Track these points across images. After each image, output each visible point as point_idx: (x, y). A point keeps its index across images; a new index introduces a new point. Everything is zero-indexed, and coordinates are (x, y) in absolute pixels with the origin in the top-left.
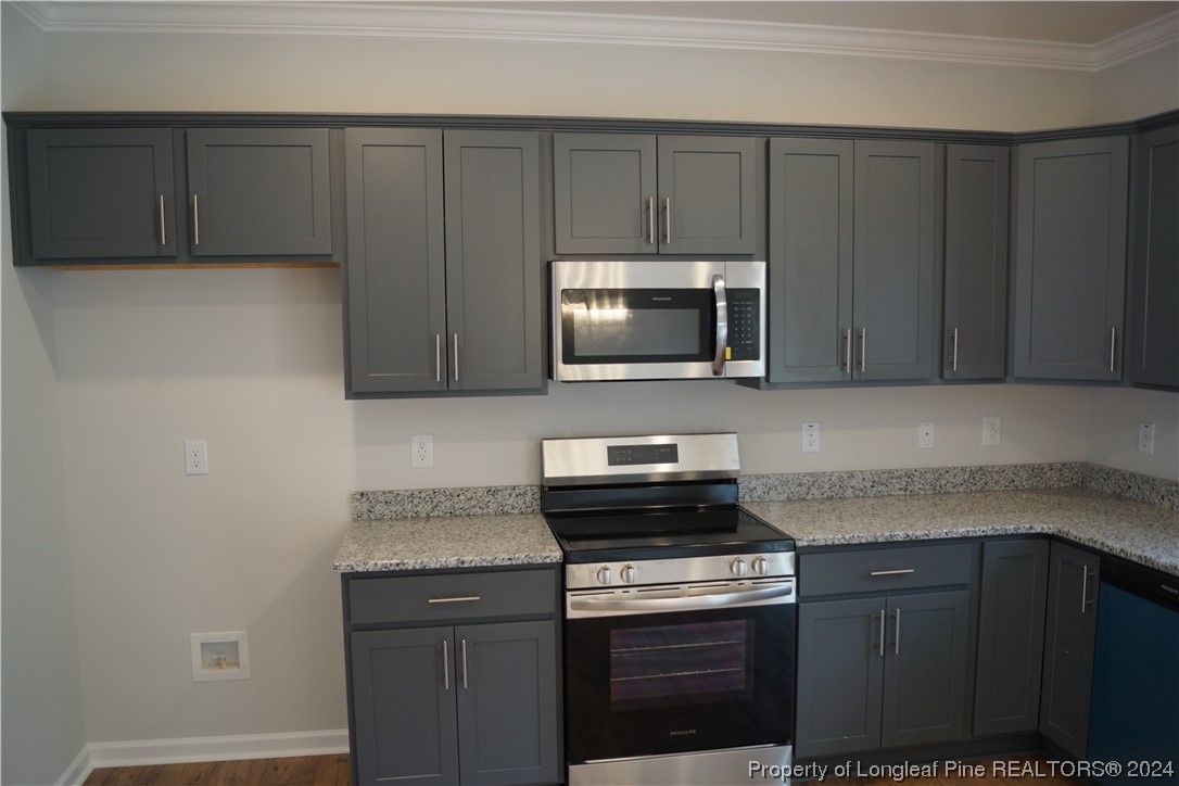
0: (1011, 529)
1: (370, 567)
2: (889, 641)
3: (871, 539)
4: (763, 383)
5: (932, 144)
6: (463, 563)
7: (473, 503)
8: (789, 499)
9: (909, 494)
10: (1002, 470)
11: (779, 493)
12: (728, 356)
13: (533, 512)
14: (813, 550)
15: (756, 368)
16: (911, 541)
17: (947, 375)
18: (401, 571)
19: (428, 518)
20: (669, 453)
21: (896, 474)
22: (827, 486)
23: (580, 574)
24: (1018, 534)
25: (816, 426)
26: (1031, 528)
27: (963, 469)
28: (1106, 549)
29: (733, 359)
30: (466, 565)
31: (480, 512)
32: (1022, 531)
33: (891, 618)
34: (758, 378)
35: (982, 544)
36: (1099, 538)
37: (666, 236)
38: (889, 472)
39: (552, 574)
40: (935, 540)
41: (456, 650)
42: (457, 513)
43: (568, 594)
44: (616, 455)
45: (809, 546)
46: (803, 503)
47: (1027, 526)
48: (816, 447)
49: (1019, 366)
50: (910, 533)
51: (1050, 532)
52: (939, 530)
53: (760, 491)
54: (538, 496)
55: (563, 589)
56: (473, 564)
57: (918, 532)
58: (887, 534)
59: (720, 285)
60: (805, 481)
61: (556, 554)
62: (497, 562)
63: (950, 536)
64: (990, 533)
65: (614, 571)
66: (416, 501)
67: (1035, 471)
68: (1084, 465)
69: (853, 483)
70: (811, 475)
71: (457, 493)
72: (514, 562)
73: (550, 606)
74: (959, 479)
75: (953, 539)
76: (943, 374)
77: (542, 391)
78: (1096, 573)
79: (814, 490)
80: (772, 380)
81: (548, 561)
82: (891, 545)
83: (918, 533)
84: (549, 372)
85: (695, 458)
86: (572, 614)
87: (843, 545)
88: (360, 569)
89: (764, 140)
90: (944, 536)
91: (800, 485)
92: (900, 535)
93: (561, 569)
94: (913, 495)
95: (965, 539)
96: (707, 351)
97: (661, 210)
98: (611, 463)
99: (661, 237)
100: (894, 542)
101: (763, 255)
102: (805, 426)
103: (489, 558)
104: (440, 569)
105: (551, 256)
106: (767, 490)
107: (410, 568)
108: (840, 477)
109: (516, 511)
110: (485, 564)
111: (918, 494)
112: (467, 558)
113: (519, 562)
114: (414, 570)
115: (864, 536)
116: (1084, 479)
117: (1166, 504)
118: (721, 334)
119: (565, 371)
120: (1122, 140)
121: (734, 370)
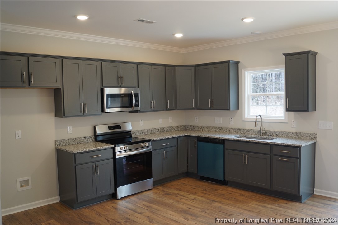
0: (182, 135)
1: (80, 151)
4: (138, 112)
5: (163, 67)
7: (81, 140)
10: (173, 127)
11: (137, 134)
12: (134, 106)
13: (93, 142)
14: (153, 141)
15: (138, 109)
16: (168, 138)
17: (167, 109)
18: (86, 151)
20: (118, 127)
22: (145, 132)
23: (118, 149)
25: (143, 120)
27: (167, 127)
28: (198, 136)
30: (98, 149)
31: (83, 142)
33: (166, 153)
35: (177, 138)
38: (156, 129)
39: (113, 150)
41: (96, 166)
42: (78, 143)
43: (116, 153)
44: (110, 128)
48: (143, 124)
49: (178, 107)
51: (187, 135)
52: (172, 136)
54: (94, 138)
57: (169, 137)
58: (164, 137)
61: (113, 146)
62: (103, 148)
64: (179, 136)
65: (123, 148)
66: (69, 141)
67: (178, 127)
68: (185, 125)
70: (143, 130)
71: (78, 139)
72: (106, 148)
74: (166, 129)
76: (166, 109)
77: (101, 115)
78: (196, 141)
80: (140, 111)
82: (165, 139)
84: (103, 110)
86: (117, 157)
87: (158, 140)
88: (78, 152)
91: (141, 132)
92: (166, 137)
94: (160, 133)
95: (175, 137)
97: (121, 78)
99: (121, 84)
101: (138, 87)
102: (141, 120)
104: (93, 150)
105: (102, 87)
108: (147, 130)
109: (90, 142)
110: (101, 149)
114: (88, 151)
115: (161, 138)
116: (185, 128)
117: (201, 130)
118: (134, 102)
119: (107, 110)
120: (193, 68)
121: (135, 109)
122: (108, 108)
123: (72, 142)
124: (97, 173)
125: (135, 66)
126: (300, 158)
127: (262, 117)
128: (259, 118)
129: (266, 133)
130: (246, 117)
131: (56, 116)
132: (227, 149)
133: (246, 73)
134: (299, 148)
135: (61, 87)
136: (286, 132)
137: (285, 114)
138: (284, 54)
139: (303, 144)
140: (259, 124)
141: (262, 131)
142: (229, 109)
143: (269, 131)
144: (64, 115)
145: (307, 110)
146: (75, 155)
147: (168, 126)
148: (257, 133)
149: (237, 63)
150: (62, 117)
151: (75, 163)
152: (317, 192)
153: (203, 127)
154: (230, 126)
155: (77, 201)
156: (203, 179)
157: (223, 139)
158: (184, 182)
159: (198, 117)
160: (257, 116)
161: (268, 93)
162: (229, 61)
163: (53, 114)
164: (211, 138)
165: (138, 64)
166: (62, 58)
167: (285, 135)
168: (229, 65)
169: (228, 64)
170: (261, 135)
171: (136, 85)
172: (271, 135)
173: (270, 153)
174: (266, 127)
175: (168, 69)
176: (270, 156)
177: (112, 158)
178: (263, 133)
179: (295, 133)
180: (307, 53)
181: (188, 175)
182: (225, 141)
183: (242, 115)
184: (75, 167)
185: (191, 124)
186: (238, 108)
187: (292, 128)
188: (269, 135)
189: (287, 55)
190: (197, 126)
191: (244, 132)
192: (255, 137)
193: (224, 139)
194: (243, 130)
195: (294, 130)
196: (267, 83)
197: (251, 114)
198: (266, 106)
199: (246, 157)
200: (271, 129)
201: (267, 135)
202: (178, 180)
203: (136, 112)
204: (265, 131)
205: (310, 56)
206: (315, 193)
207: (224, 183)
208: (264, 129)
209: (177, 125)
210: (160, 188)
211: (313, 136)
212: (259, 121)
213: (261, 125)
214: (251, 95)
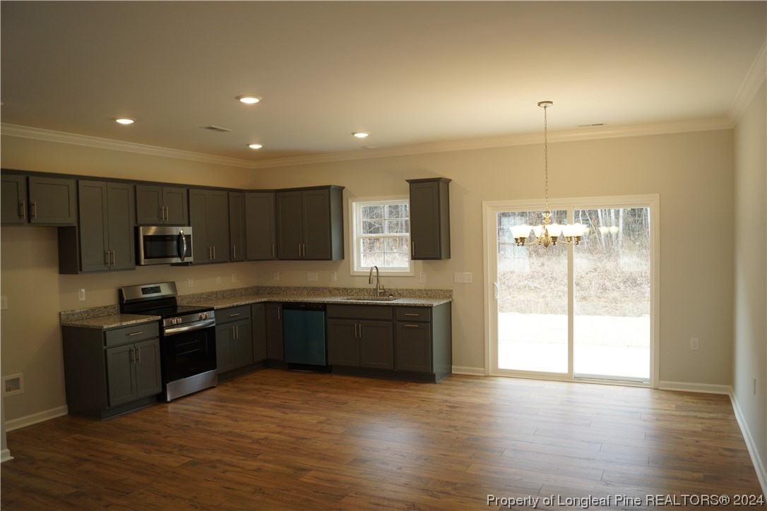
0: (258, 301)
2: (235, 335)
4: (190, 264)
5: (225, 192)
7: (100, 312)
9: (224, 298)
10: (238, 290)
11: (185, 301)
15: (190, 259)
16: (238, 306)
18: (121, 326)
20: (157, 290)
21: (213, 293)
22: (197, 298)
25: (192, 279)
26: (262, 300)
27: (229, 290)
28: (284, 301)
29: (186, 257)
30: (138, 323)
31: (102, 315)
32: (260, 301)
33: (235, 328)
35: (251, 307)
39: (157, 324)
40: (242, 305)
42: (95, 316)
43: (164, 329)
44: (145, 291)
45: (217, 309)
49: (248, 256)
50: (237, 304)
51: (266, 300)
52: (243, 303)
54: (120, 307)
55: (161, 329)
56: (140, 322)
57: (239, 303)
58: (232, 304)
59: (182, 234)
61: (160, 317)
62: (146, 321)
64: (254, 302)
65: (175, 320)
67: (246, 289)
68: (257, 287)
69: (203, 296)
70: (193, 295)
72: (150, 320)
73: (159, 334)
74: (229, 293)
75: (246, 305)
76: (231, 260)
77: (134, 269)
78: (282, 308)
79: (194, 300)
80: (192, 263)
81: (158, 319)
82: (233, 307)
84: (138, 262)
85: (165, 291)
87: (223, 308)
88: (110, 327)
89: (187, 190)
91: (190, 298)
92: (235, 304)
93: (160, 322)
94: (218, 299)
95: (248, 304)
96: (180, 255)
98: (142, 294)
99: (166, 219)
101: (190, 225)
102: (189, 279)
105: (136, 225)
106: (182, 301)
108: (200, 295)
109: (112, 314)
110: (143, 321)
114: (125, 325)
115: (228, 305)
116: (258, 291)
118: (185, 248)
119: (144, 262)
120: (272, 194)
121: (187, 259)
122: (146, 258)
123: (86, 315)
124: (137, 360)
125: (184, 191)
126: (431, 322)
127: (378, 269)
128: (375, 270)
129: (385, 292)
130: (355, 270)
131: (61, 272)
132: (331, 318)
133: (354, 204)
134: (430, 308)
135: (75, 224)
136: (412, 290)
137: (411, 264)
138: (407, 181)
139: (435, 303)
140: (375, 279)
141: (380, 290)
142: (331, 259)
143: (389, 289)
144: (81, 270)
145: (440, 258)
146: (105, 332)
147: (231, 288)
148: (371, 293)
149: (340, 190)
150: (77, 273)
151: (105, 345)
152: (456, 369)
153: (288, 288)
154: (332, 285)
155: (109, 405)
156: (293, 367)
157: (323, 303)
159: (278, 273)
160: (372, 268)
161: (385, 234)
162: (330, 186)
163: (56, 269)
164: (304, 303)
165: (188, 188)
166: (77, 179)
167: (411, 293)
168: (329, 191)
170: (378, 295)
171: (186, 222)
172: (392, 295)
173: (392, 319)
174: (385, 284)
175: (234, 196)
176: (392, 322)
177: (157, 337)
178: (380, 293)
179: (425, 290)
180: (437, 181)
181: (267, 364)
182: (327, 306)
183: (349, 265)
184: (106, 351)
186: (343, 258)
187: (421, 283)
188: (390, 295)
189: (412, 182)
190: (278, 287)
191: (353, 292)
192: (369, 298)
193: (325, 302)
194: (352, 290)
195: (423, 287)
196: (385, 220)
197: (363, 266)
198: (384, 253)
199: (358, 327)
200: (392, 287)
201: (386, 295)
203: (186, 264)
204: (383, 289)
205: (441, 184)
206: (453, 372)
207: (326, 369)
208: (382, 287)
209: (246, 286)
210: (229, 384)
211: (448, 294)
212: (374, 275)
213: (378, 282)
214: (362, 238)
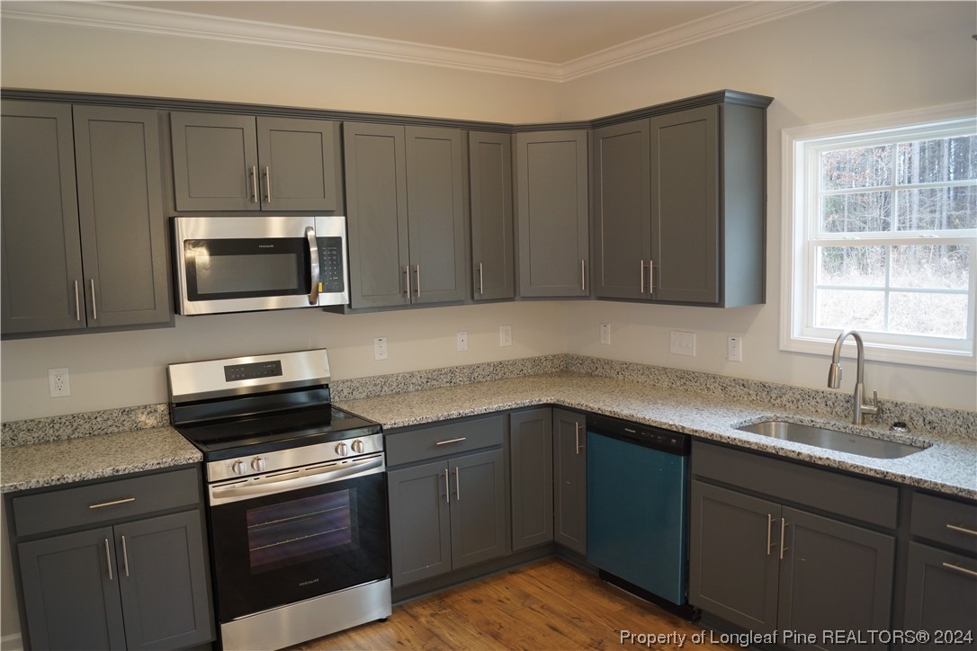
0: (527, 402)
1: (33, 484)
2: (452, 491)
3: (435, 419)
4: (346, 309)
5: (458, 131)
6: (117, 471)
7: (109, 423)
8: (367, 396)
10: (514, 363)
11: (360, 393)
12: (320, 290)
13: (163, 426)
14: (394, 431)
15: (341, 298)
16: (462, 417)
17: (476, 296)
18: (63, 484)
19: (69, 440)
21: (443, 372)
22: (395, 384)
23: (218, 469)
24: (532, 406)
25: (384, 339)
26: (540, 400)
27: (489, 364)
28: (589, 410)
29: (324, 292)
30: (120, 473)
31: (116, 430)
32: (534, 403)
33: (452, 475)
34: (343, 305)
35: (509, 415)
36: (584, 402)
37: (267, 197)
38: (439, 370)
39: (195, 473)
40: (478, 415)
41: (117, 546)
42: (96, 433)
43: (210, 486)
44: (233, 373)
45: (391, 428)
46: (379, 399)
47: (537, 399)
48: (385, 356)
49: (524, 289)
50: (461, 412)
51: (552, 402)
52: (480, 408)
53: (346, 392)
54: (166, 412)
56: (127, 472)
58: (446, 414)
59: (311, 234)
60: (378, 382)
62: (148, 467)
63: (488, 411)
64: (514, 406)
65: (245, 464)
66: (57, 426)
67: (536, 362)
69: (414, 380)
70: (383, 377)
71: (95, 416)
72: (162, 466)
73: (196, 498)
74: (487, 372)
75: (490, 413)
77: (170, 324)
78: (584, 426)
79: (385, 388)
80: (353, 307)
81: (191, 461)
82: (448, 421)
83: (467, 411)
84: (176, 308)
86: (214, 502)
87: (415, 425)
88: (23, 488)
89: (339, 123)
90: (484, 412)
91: (375, 385)
92: (454, 414)
93: (202, 467)
94: (456, 385)
95: (498, 413)
96: (306, 286)
97: (262, 176)
98: (228, 379)
99: (263, 197)
100: (451, 419)
101: (342, 213)
102: (376, 340)
103: (140, 465)
104: (97, 479)
105: (172, 214)
106: (350, 391)
107: (70, 481)
108: (404, 377)
109: (149, 426)
110: (137, 470)
111: (459, 385)
112: (121, 467)
113: (167, 465)
114: (75, 482)
115: (430, 417)
116: (567, 368)
117: (621, 377)
118: (315, 272)
119: (190, 307)
120: (583, 133)
121: (326, 299)
122: (194, 296)
123: (69, 431)
124: (119, 568)
125: (329, 127)
127: (863, 337)
128: (850, 343)
129: (881, 411)
130: (796, 333)
132: (701, 479)
133: (799, 146)
141: (864, 403)
142: (720, 303)
143: (896, 405)
148: (838, 409)
149: (760, 106)
153: (626, 366)
154: (729, 370)
156: (606, 580)
157: (683, 434)
158: (531, 590)
160: (840, 338)
161: (893, 233)
162: (722, 93)
164: (636, 423)
165: (341, 119)
168: (720, 111)
169: (716, 106)
170: (859, 420)
171: (333, 200)
172: (903, 425)
173: (893, 525)
174: (881, 386)
175: (483, 141)
176: (893, 538)
177: (198, 506)
178: (864, 414)
181: (554, 553)
182: (694, 443)
183: (777, 326)
184: (15, 547)
185: (588, 351)
186: (761, 298)
188: (896, 425)
190: (607, 363)
191: (784, 399)
192: (828, 426)
193: (686, 432)
194: (782, 390)
196: (894, 188)
197: (817, 324)
198: (887, 290)
199: (776, 525)
200: (905, 396)
201: (885, 422)
202: (513, 573)
204: (877, 402)
208: (870, 396)
209: (535, 356)
212: (850, 358)
213: (860, 377)
214: (820, 243)
